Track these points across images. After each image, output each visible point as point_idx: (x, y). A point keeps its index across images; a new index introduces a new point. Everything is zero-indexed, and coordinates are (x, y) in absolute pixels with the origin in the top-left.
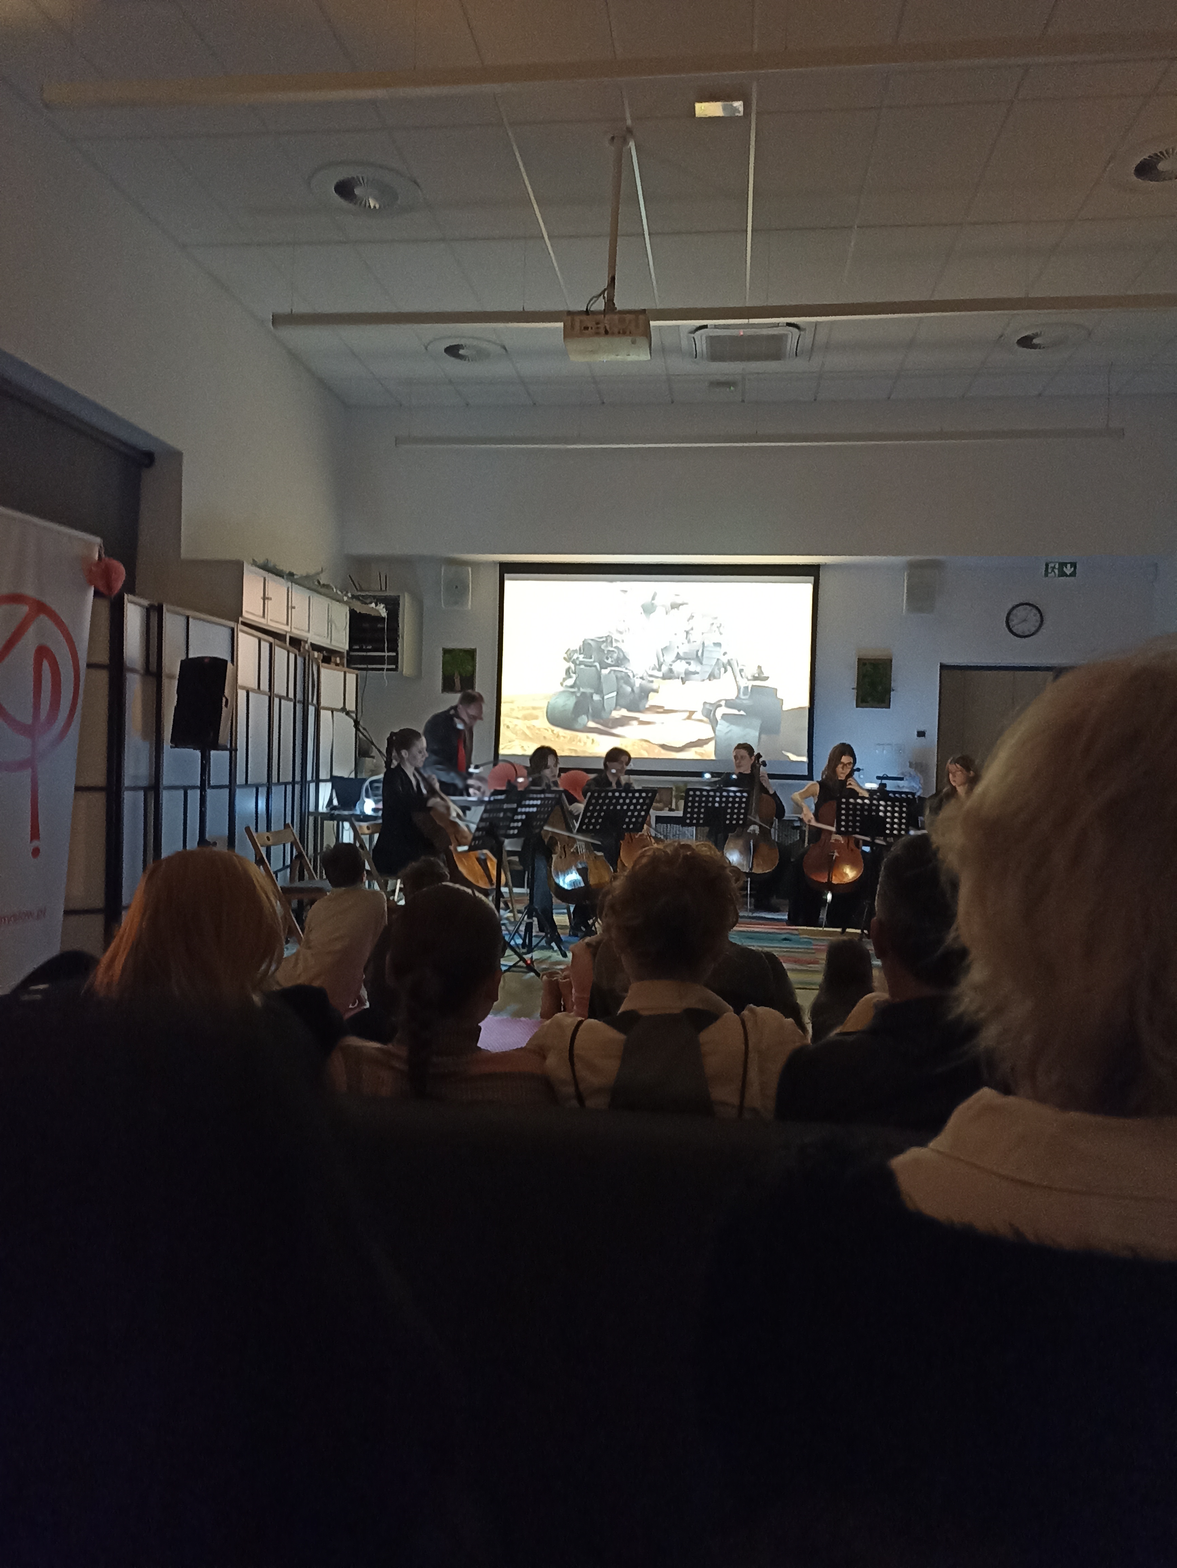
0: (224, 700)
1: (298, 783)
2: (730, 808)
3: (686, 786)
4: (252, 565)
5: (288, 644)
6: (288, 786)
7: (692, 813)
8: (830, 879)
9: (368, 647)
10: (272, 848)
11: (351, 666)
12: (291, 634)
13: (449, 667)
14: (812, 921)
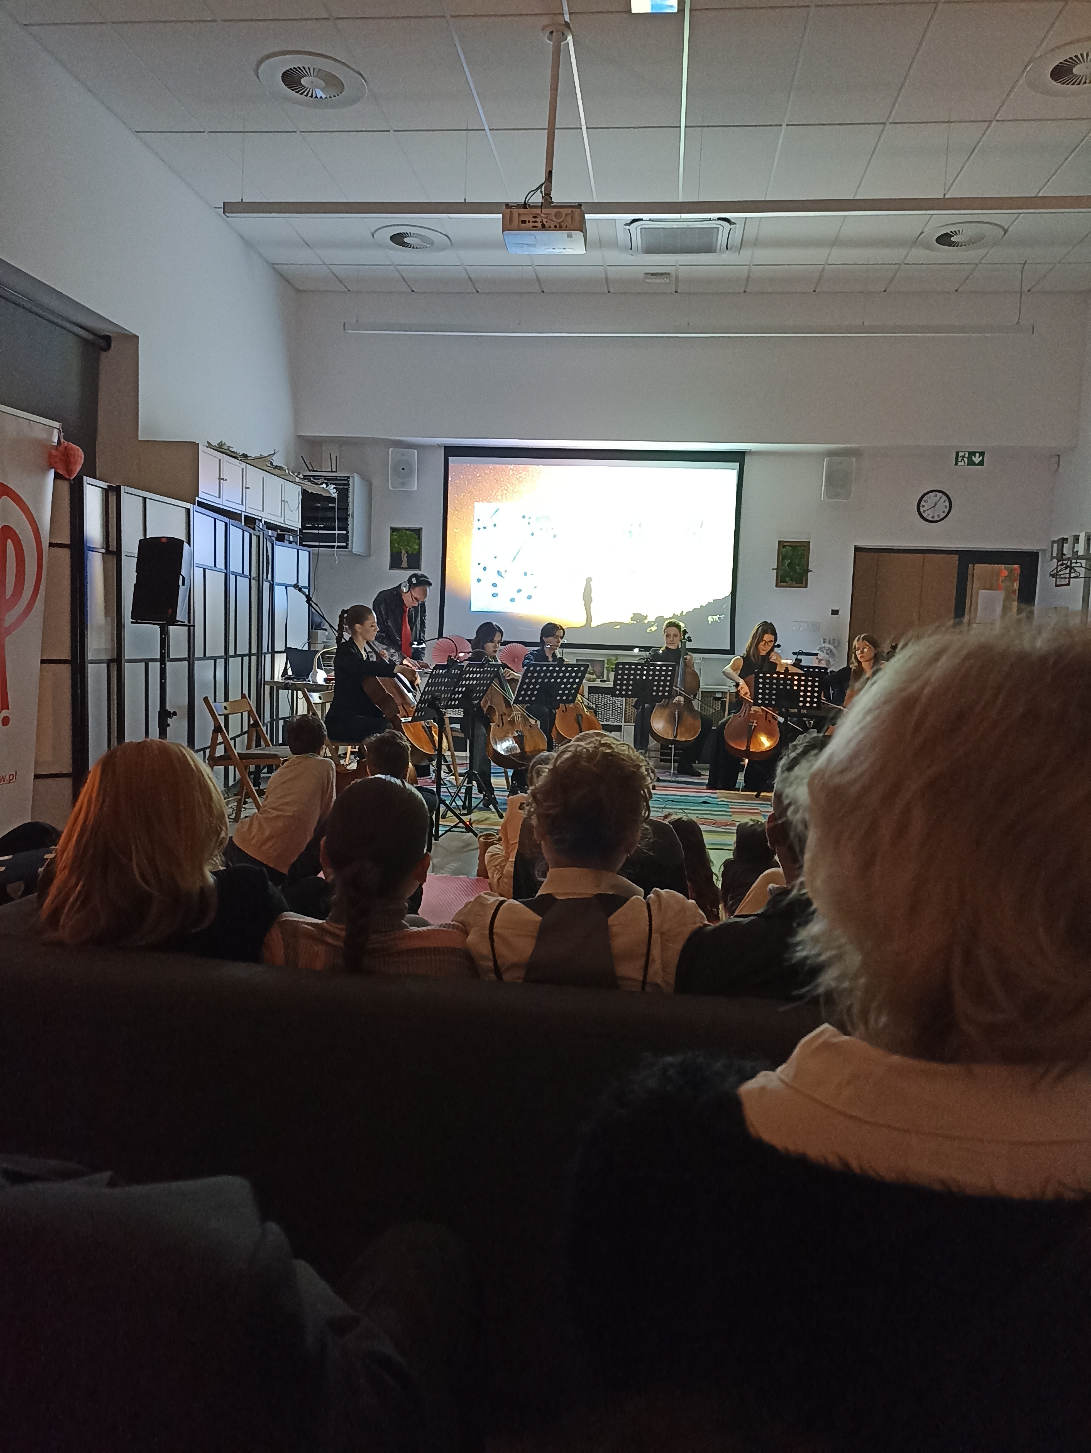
0: (181, 578)
1: (254, 654)
2: (656, 681)
3: (617, 659)
4: (207, 447)
5: (243, 524)
6: (244, 658)
7: (621, 685)
8: (748, 746)
9: (320, 526)
10: (230, 716)
11: (304, 543)
12: (246, 514)
13: (397, 545)
14: (730, 785)
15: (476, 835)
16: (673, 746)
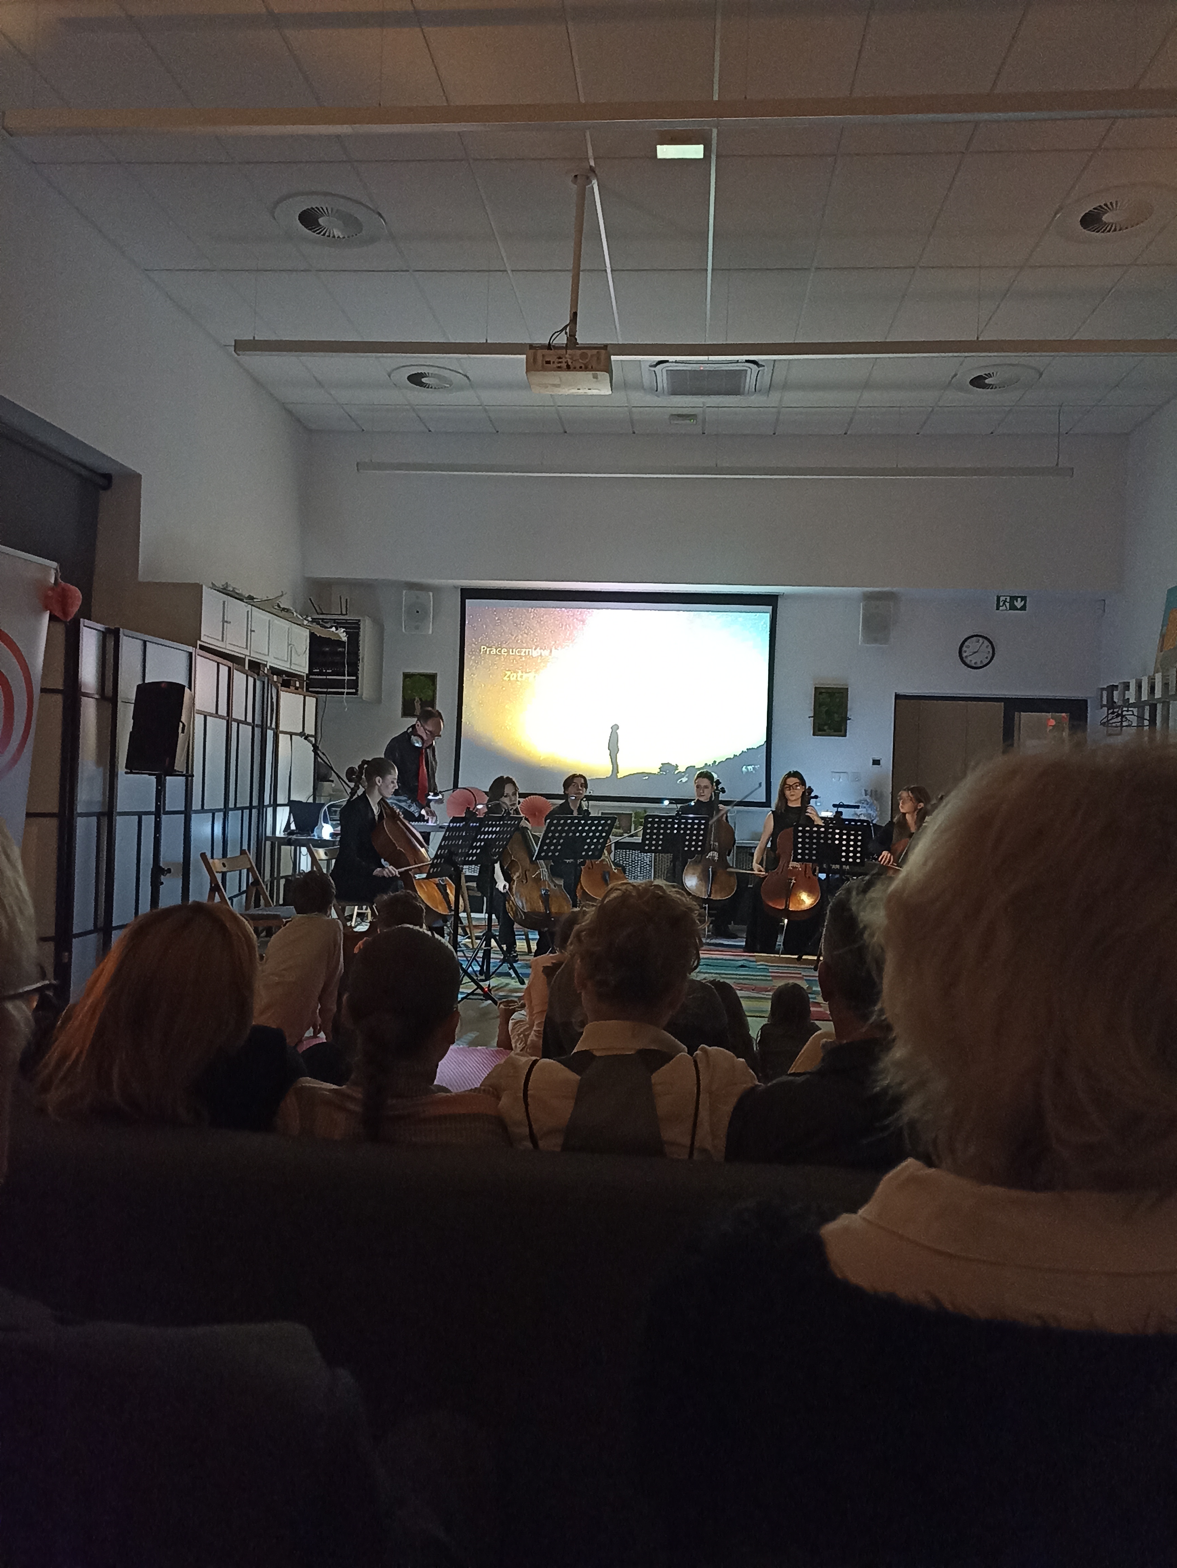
0: (181, 725)
1: (255, 807)
2: (688, 835)
3: (645, 812)
4: (211, 588)
5: (247, 668)
6: (245, 811)
7: (651, 839)
8: (787, 906)
9: (328, 671)
10: (228, 874)
11: (310, 689)
12: (250, 658)
13: (410, 692)
14: (770, 948)
15: (495, 1002)
16: (707, 905)
